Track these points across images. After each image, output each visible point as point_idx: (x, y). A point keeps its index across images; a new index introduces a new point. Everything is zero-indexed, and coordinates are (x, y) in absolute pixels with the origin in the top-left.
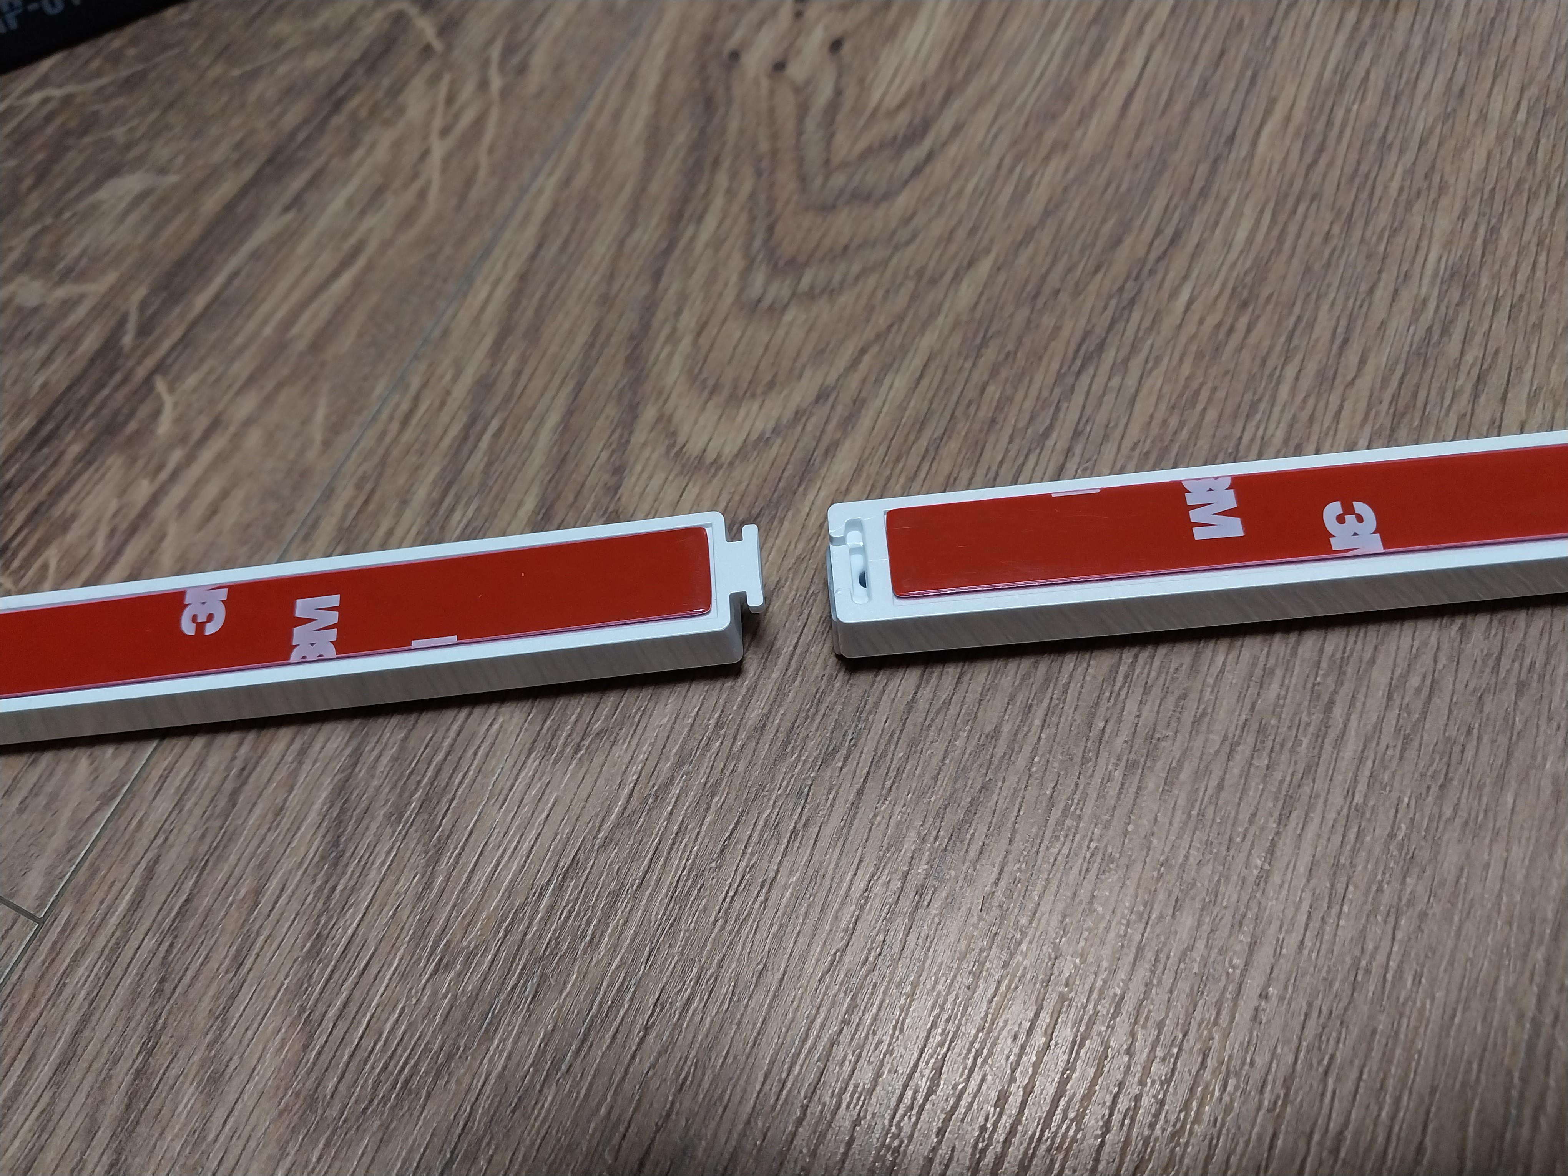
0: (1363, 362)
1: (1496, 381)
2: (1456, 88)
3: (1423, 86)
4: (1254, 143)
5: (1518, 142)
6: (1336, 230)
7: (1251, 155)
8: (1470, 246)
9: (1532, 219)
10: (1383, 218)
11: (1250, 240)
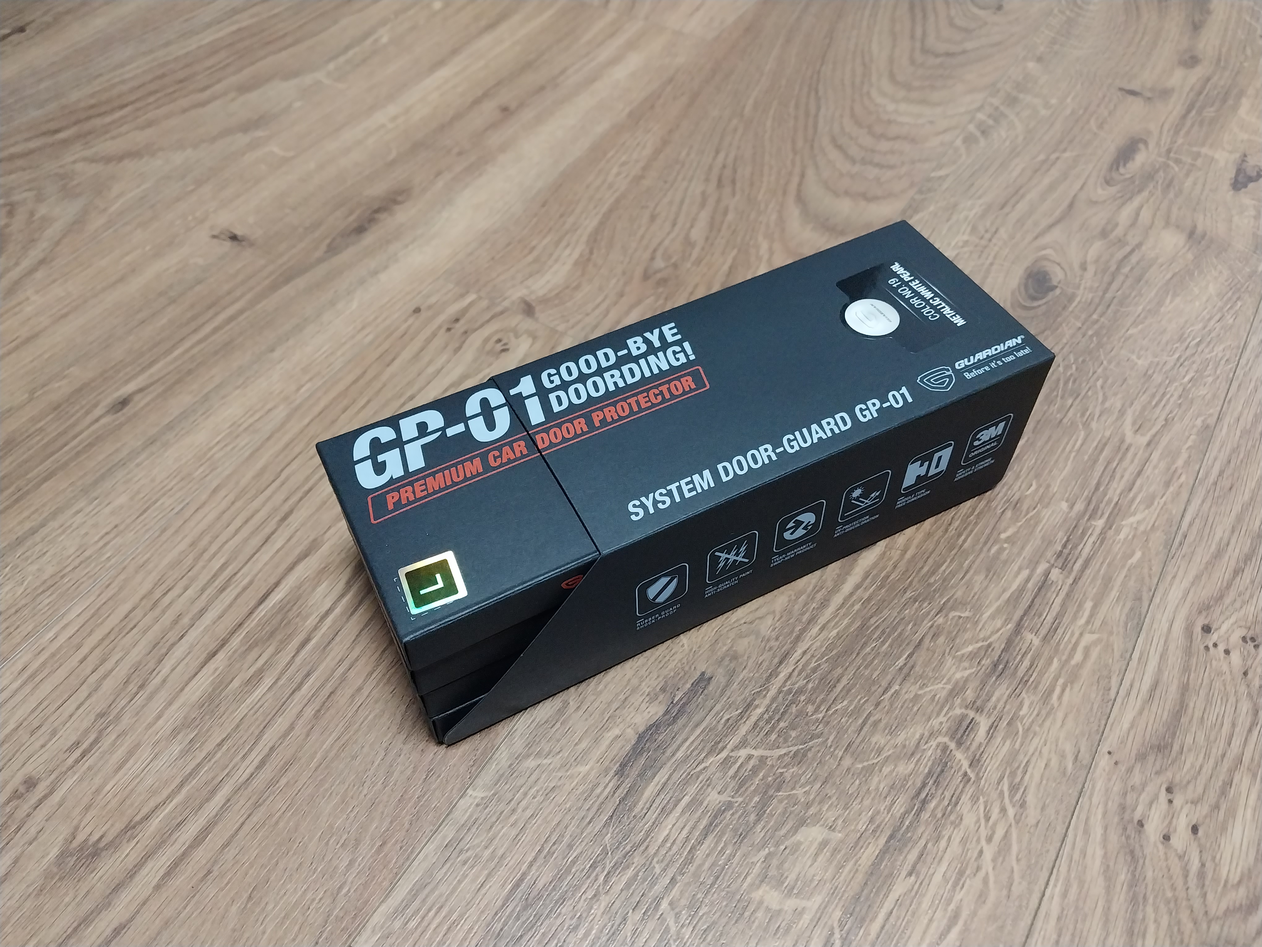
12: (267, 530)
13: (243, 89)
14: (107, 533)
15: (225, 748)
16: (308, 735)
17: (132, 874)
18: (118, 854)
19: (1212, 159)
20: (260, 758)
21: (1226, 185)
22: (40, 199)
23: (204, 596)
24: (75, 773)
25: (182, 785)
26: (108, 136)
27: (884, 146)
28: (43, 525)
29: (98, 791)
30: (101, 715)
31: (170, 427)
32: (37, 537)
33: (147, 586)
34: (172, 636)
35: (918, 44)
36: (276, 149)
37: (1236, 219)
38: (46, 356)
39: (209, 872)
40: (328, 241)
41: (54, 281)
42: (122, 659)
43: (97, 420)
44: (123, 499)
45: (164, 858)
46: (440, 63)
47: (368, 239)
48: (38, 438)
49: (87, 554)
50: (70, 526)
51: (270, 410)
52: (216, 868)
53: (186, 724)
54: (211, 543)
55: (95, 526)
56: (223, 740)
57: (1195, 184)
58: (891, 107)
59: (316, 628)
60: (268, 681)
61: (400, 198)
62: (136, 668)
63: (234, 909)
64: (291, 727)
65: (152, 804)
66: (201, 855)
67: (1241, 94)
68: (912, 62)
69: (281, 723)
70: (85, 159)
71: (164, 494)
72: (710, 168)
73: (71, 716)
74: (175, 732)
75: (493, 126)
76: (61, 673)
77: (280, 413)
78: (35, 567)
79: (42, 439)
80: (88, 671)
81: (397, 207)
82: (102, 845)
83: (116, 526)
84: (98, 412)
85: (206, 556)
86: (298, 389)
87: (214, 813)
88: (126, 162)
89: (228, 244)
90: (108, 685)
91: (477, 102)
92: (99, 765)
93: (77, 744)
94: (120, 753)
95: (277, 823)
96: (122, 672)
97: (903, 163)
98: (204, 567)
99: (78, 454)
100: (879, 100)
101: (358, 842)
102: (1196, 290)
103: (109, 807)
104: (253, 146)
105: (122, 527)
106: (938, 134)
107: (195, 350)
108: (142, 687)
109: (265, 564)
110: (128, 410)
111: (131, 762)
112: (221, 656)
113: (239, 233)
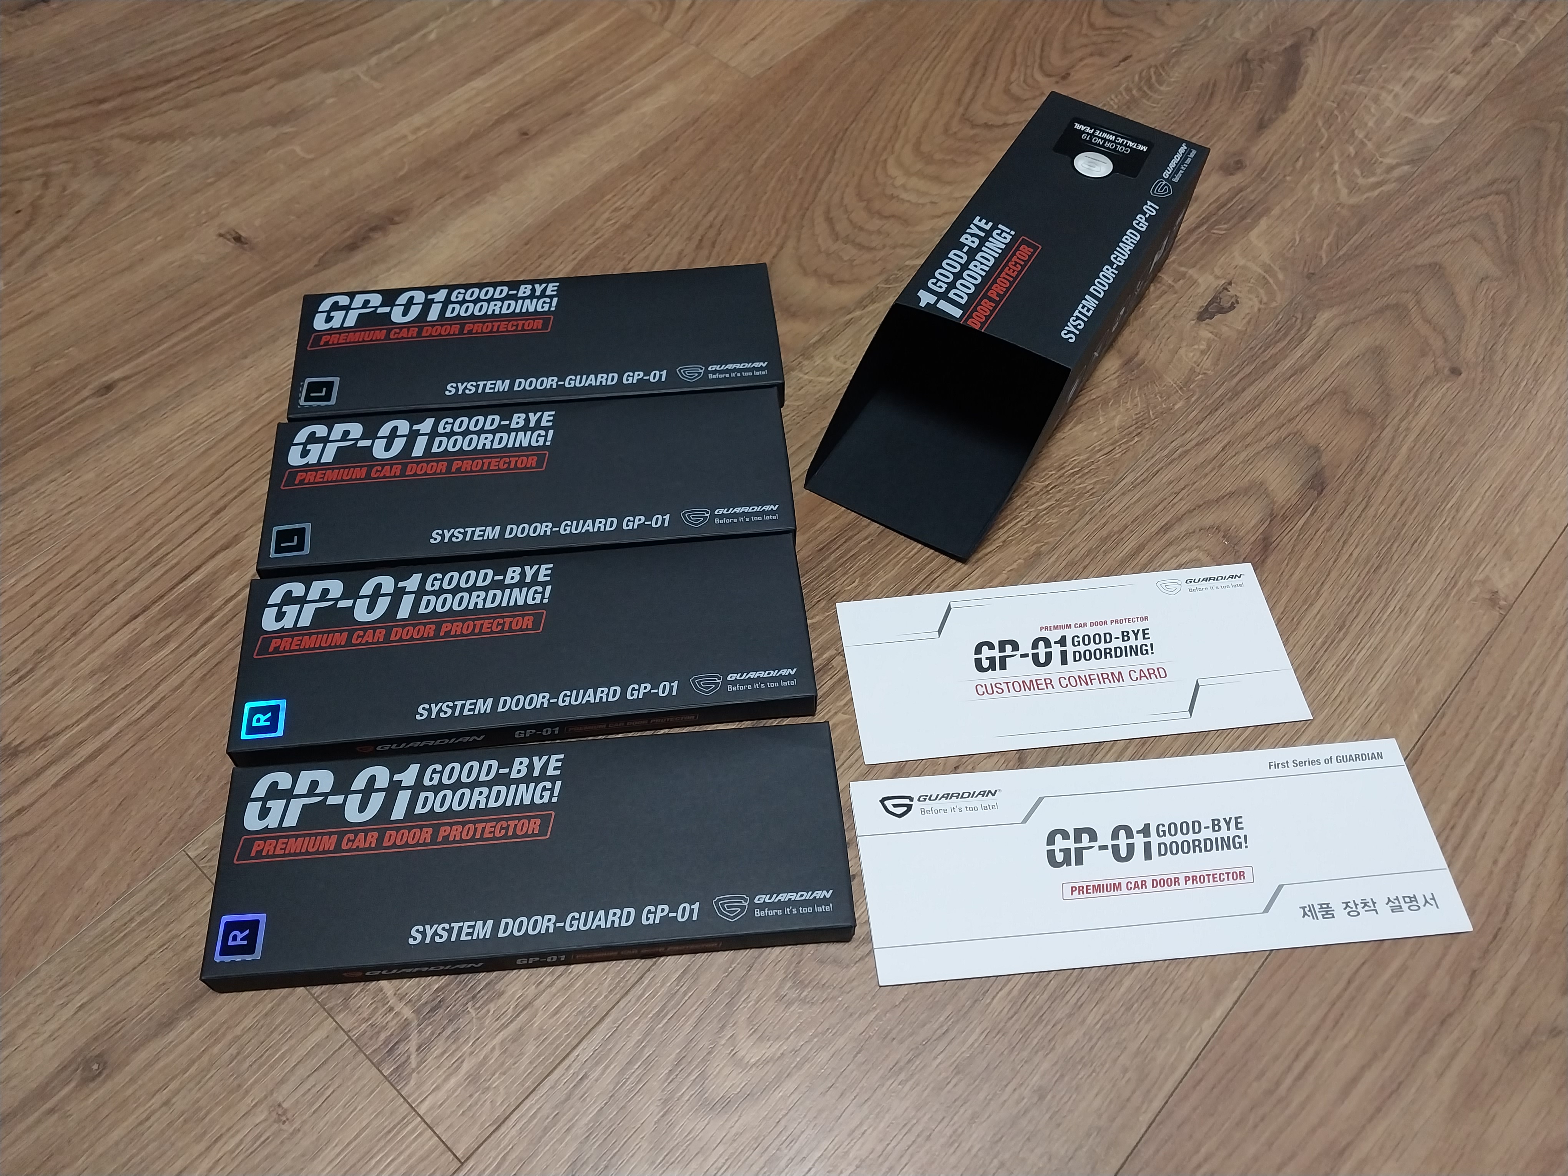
12: (202, 521)
13: (285, 76)
14: (71, 503)
15: (127, 691)
16: (192, 693)
17: (38, 773)
18: (31, 757)
19: (1195, 282)
20: (152, 704)
21: (1192, 315)
22: (74, 172)
23: (138, 568)
24: (11, 692)
25: (88, 715)
26: (149, 112)
27: (875, 224)
28: (22, 488)
29: (26, 708)
30: (39, 651)
31: (142, 416)
32: (16, 498)
33: (95, 553)
34: (107, 598)
35: (961, 110)
36: (298, 149)
37: (1182, 351)
38: (52, 334)
39: (95, 781)
40: (321, 254)
41: (72, 260)
42: (63, 610)
43: (83, 401)
44: (91, 476)
45: (65, 766)
46: (478, 72)
47: (358, 257)
48: (32, 409)
49: (53, 518)
50: (43, 492)
51: (229, 413)
52: (100, 779)
53: (102, 669)
54: (154, 524)
55: (64, 495)
56: (127, 686)
57: (1162, 308)
58: (900, 180)
59: (220, 609)
60: (172, 646)
61: (397, 219)
62: (74, 617)
63: (107, 811)
64: (181, 684)
65: (64, 725)
66: (91, 769)
67: (1266, 211)
68: (946, 131)
69: (174, 680)
70: (122, 136)
71: (125, 476)
72: (697, 226)
73: (16, 648)
74: (92, 674)
75: (508, 151)
76: (16, 613)
77: (238, 418)
78: (10, 523)
79: (36, 410)
80: (36, 615)
81: (392, 227)
82: (21, 748)
83: (80, 498)
84: (85, 393)
85: (148, 535)
86: (258, 398)
87: (108, 739)
88: (159, 143)
89: (231, 244)
90: (49, 629)
91: (500, 121)
92: (31, 689)
93: (16, 671)
94: (47, 683)
95: (153, 754)
96: (61, 619)
97: (884, 247)
98: (143, 544)
99: (61, 430)
100: (893, 171)
101: (209, 778)
102: (1102, 420)
103: (31, 721)
104: (277, 143)
105: (85, 500)
107: (178, 348)
108: (74, 634)
109: (193, 549)
110: (112, 395)
111: (54, 691)
112: (140, 619)
113: (243, 234)
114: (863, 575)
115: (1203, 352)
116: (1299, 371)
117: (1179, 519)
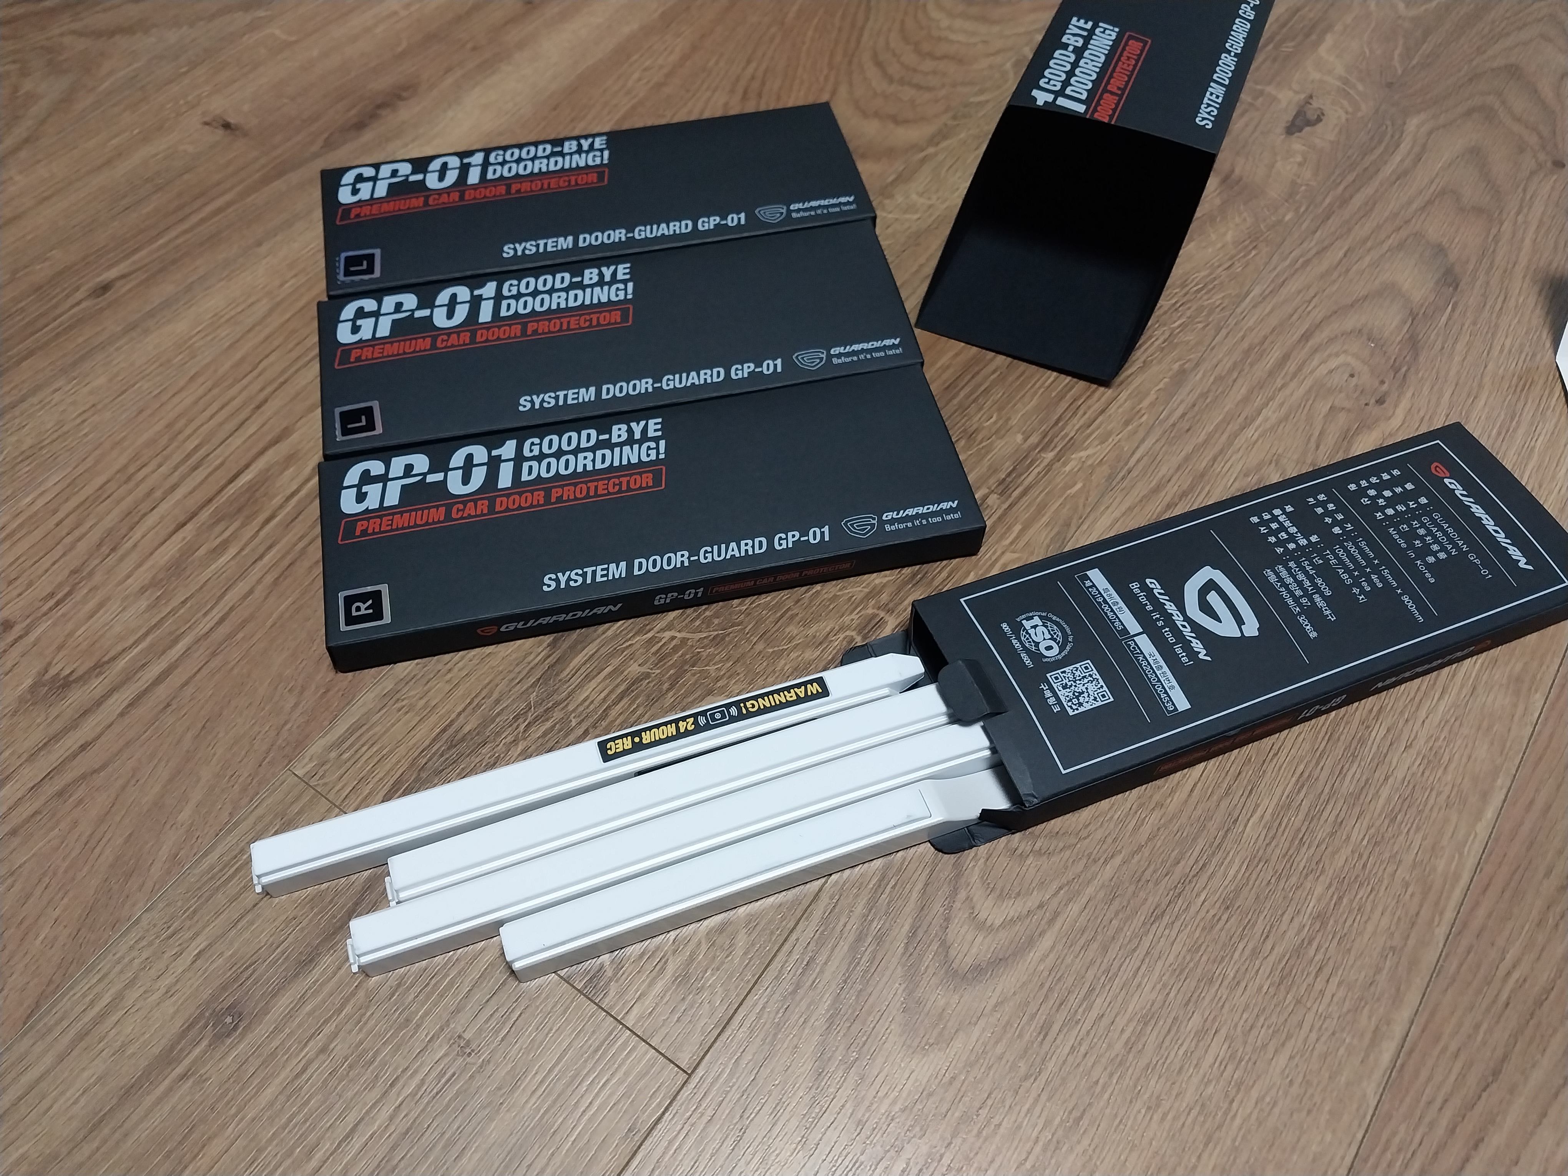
0: (1273, 948)
1: (1327, 971)
2: (1339, 820)
3: (1325, 814)
4: (1246, 826)
5: (1360, 856)
6: (1273, 881)
7: (1243, 831)
8: (1329, 903)
9: (1359, 897)
10: (1293, 880)
11: (1235, 877)
12: (242, 416)
14: (85, 411)
15: (188, 605)
16: (266, 598)
17: (99, 703)
18: (86, 687)
19: (1274, 99)
20: (220, 615)
21: (1280, 128)
22: (24, 73)
23: (177, 474)
24: (49, 619)
25: (147, 634)
27: (928, 65)
28: (22, 400)
29: (70, 634)
30: (74, 572)
31: (151, 314)
32: (17, 411)
33: (122, 461)
34: (144, 507)
36: (277, 32)
37: (1279, 164)
38: (29, 237)
39: (168, 705)
40: (325, 135)
41: (39, 161)
42: (95, 525)
43: (78, 304)
44: (102, 380)
45: (128, 693)
47: (368, 136)
48: (19, 318)
49: (65, 429)
50: (49, 402)
51: (252, 304)
52: (174, 702)
53: (154, 583)
54: (186, 426)
55: (74, 403)
56: (187, 599)
57: (1247, 125)
58: (945, 22)
59: (281, 507)
60: (232, 551)
61: (405, 94)
62: (109, 533)
63: (189, 735)
64: (251, 592)
65: (119, 648)
66: (162, 692)
67: (1329, 28)
69: (242, 587)
70: (73, 32)
71: (143, 378)
72: (738, 79)
73: (47, 571)
74: (143, 590)
75: (514, 20)
76: (38, 534)
77: (263, 307)
78: (14, 439)
79: (23, 319)
80: (64, 533)
81: (401, 103)
82: (71, 679)
83: (94, 405)
84: (79, 295)
85: (181, 437)
86: (282, 285)
87: (175, 658)
88: (117, 37)
89: (220, 132)
90: (83, 547)
92: (72, 613)
93: (52, 595)
94: (91, 605)
95: (232, 668)
96: (94, 536)
97: (943, 86)
98: (178, 447)
99: (58, 335)
100: (935, 14)
101: (303, 689)
102: (1213, 237)
103: (79, 648)
104: (253, 27)
105: (99, 406)
106: (988, 55)
107: (181, 240)
108: (113, 550)
109: (238, 448)
110: (110, 296)
111: (101, 612)
112: (189, 527)
113: (232, 121)
114: (1000, 409)
115: (1300, 164)
116: (1402, 175)
117: (1318, 326)
